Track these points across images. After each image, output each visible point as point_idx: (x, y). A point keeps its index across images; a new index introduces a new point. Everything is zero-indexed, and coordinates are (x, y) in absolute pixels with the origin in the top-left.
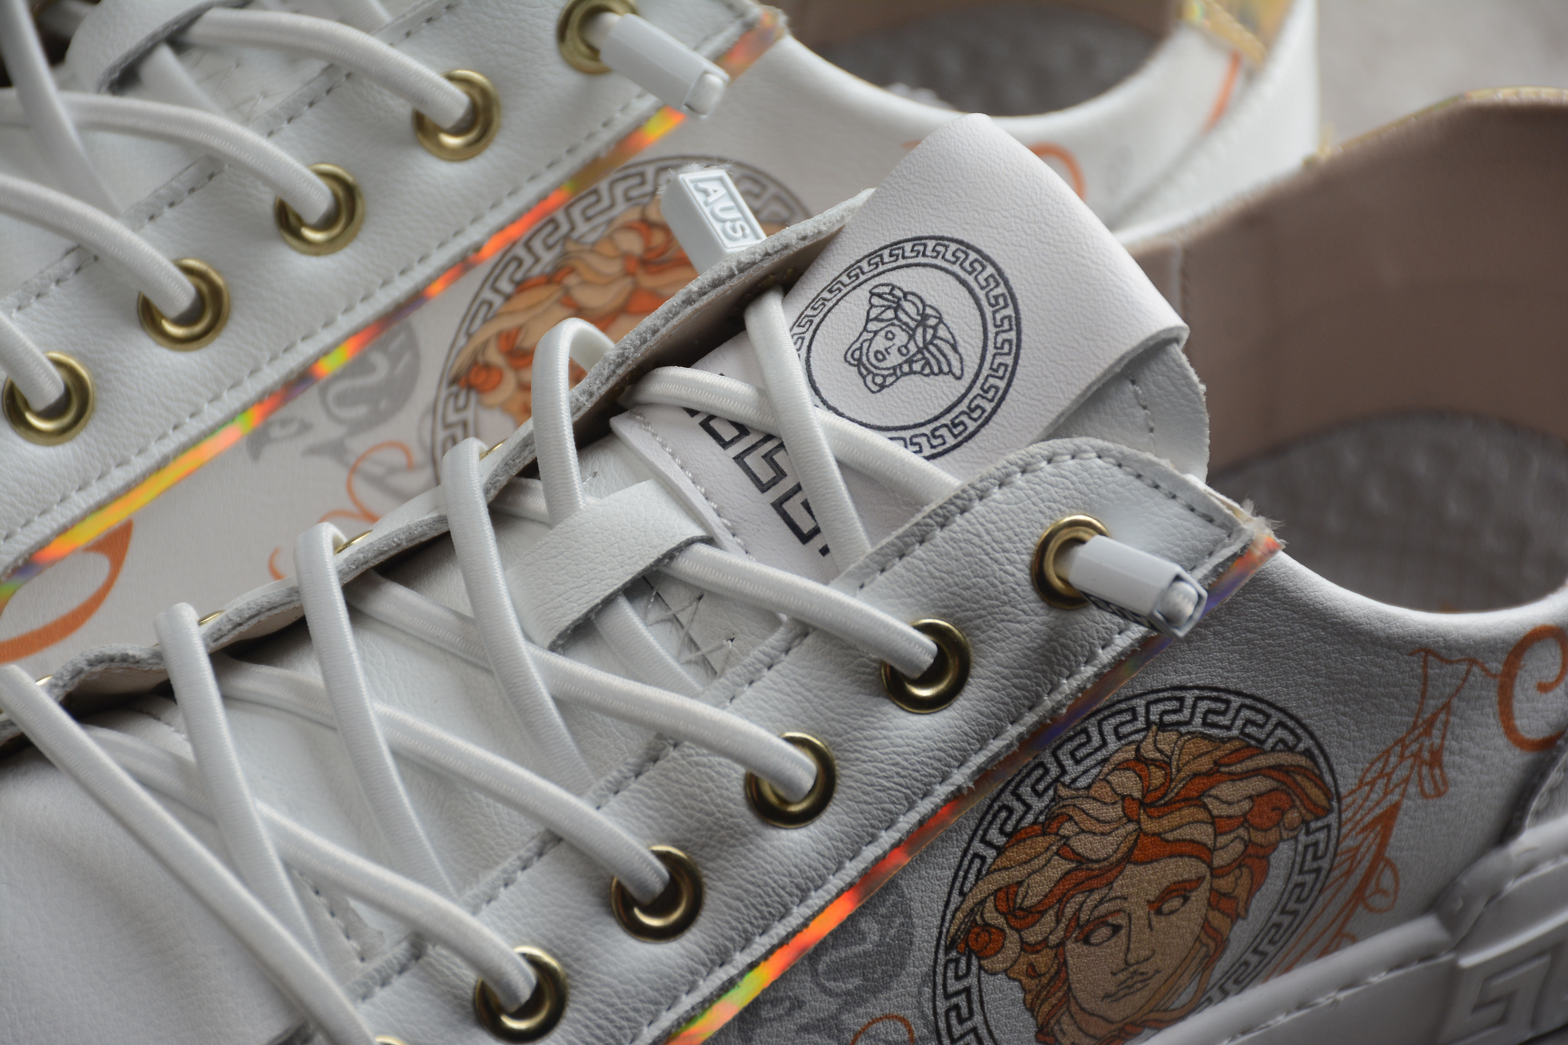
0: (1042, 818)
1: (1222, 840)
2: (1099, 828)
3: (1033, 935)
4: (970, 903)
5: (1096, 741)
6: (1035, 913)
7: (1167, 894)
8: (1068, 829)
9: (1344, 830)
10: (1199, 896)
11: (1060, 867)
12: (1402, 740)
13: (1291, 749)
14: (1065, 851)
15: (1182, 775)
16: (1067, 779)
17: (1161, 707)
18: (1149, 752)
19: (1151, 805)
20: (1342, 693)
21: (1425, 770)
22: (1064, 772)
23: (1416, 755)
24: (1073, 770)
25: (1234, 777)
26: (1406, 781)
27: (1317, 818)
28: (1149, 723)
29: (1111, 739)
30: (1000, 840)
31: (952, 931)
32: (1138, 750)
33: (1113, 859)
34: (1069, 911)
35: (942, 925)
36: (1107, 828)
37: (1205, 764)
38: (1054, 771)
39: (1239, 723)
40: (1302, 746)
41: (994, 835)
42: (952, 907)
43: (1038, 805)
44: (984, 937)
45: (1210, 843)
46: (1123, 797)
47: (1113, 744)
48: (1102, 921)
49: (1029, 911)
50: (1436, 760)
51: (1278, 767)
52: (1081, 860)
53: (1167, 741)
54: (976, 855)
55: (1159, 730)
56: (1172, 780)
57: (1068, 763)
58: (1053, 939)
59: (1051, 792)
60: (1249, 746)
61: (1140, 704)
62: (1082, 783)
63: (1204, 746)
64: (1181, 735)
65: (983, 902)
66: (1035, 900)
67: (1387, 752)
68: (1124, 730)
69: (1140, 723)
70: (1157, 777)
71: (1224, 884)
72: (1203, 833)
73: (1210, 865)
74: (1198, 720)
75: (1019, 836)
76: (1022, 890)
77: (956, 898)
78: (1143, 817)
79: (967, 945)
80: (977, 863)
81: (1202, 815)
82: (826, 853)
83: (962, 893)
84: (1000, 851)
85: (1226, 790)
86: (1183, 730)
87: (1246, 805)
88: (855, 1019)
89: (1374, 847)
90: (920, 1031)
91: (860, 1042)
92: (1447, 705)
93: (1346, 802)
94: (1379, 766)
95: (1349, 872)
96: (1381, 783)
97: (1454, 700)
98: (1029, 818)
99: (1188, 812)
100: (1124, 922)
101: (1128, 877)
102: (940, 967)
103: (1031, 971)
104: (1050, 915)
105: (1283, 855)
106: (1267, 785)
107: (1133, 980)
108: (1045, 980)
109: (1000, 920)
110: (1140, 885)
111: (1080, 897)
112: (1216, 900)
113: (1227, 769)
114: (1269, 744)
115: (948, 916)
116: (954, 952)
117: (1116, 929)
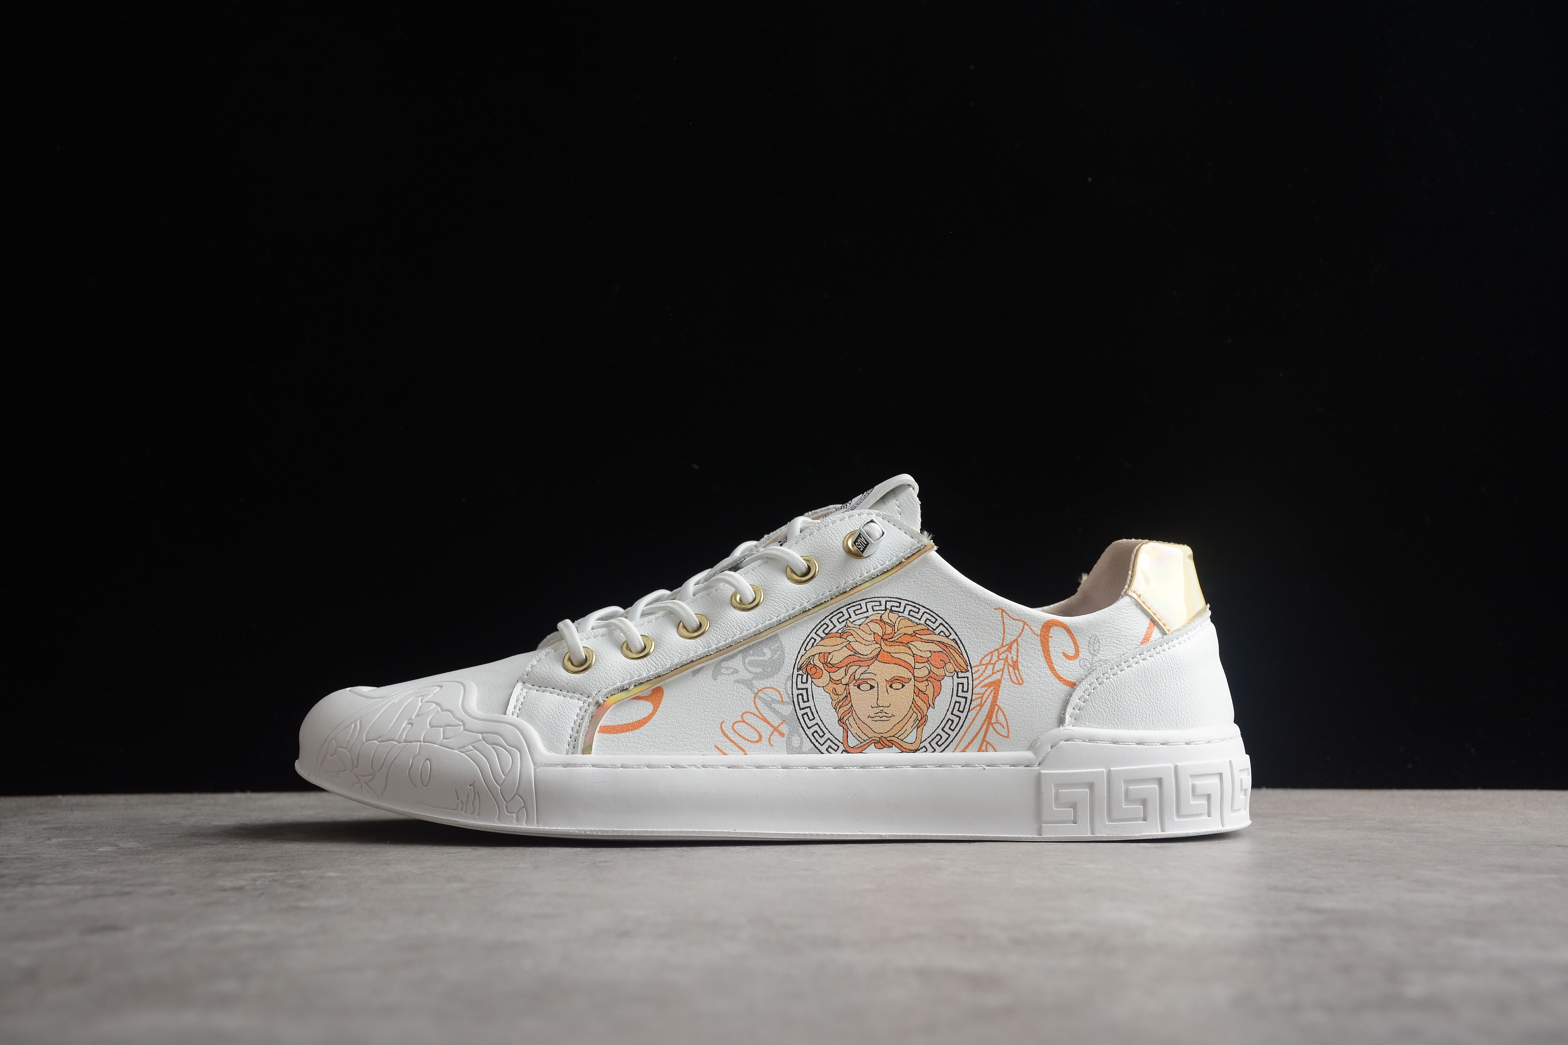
0: (840, 631)
1: (918, 666)
2: (864, 642)
3: (836, 676)
4: (808, 654)
5: (864, 609)
6: (836, 667)
7: (895, 679)
8: (850, 638)
9: (975, 683)
10: (910, 686)
11: (846, 652)
12: (998, 650)
13: (947, 637)
14: (848, 645)
15: (899, 632)
16: (851, 620)
17: (892, 604)
18: (885, 618)
19: (886, 640)
20: (967, 618)
21: (1011, 669)
22: (850, 617)
23: (1006, 660)
24: (854, 617)
25: (922, 640)
26: (1003, 670)
27: (962, 672)
28: (886, 610)
29: (870, 610)
30: (823, 635)
31: (801, 663)
32: (881, 617)
33: (870, 656)
34: (851, 671)
35: (796, 660)
36: (867, 643)
37: (910, 631)
38: (847, 616)
39: (924, 619)
40: (951, 637)
41: (820, 632)
42: (801, 654)
43: (839, 626)
44: (814, 670)
45: (913, 665)
46: (874, 633)
47: (871, 612)
48: (865, 681)
49: (833, 665)
50: (1015, 665)
51: (943, 643)
52: (856, 653)
53: (894, 617)
54: (812, 638)
55: (890, 612)
56: (895, 633)
57: (852, 614)
58: (844, 681)
59: (845, 623)
60: (928, 629)
61: (883, 601)
62: (858, 623)
63: (910, 624)
64: (899, 617)
65: (814, 656)
66: (836, 662)
67: (992, 653)
68: (875, 608)
69: (883, 607)
70: (889, 630)
71: (922, 686)
72: (910, 660)
73: (913, 674)
74: (906, 612)
75: (830, 635)
76: (830, 656)
77: (803, 652)
78: (883, 644)
79: (807, 671)
80: (813, 641)
81: (909, 652)
82: (752, 618)
83: (805, 650)
84: (822, 639)
85: (918, 644)
86: (900, 614)
87: (929, 654)
88: (758, 684)
89: (991, 697)
90: (786, 699)
91: (760, 694)
92: (1016, 640)
93: (974, 670)
94: (988, 658)
95: (981, 705)
96: (990, 667)
97: (1019, 639)
98: (835, 630)
99: (903, 649)
100: (876, 686)
101: (876, 667)
102: (795, 677)
103: (835, 691)
104: (842, 671)
105: (948, 684)
106: (938, 649)
107: (881, 714)
108: (841, 698)
109: (821, 666)
110: (882, 672)
111: (855, 668)
112: (918, 692)
113: (919, 636)
114: (937, 632)
115: (799, 657)
116: (801, 672)
117: (872, 687)
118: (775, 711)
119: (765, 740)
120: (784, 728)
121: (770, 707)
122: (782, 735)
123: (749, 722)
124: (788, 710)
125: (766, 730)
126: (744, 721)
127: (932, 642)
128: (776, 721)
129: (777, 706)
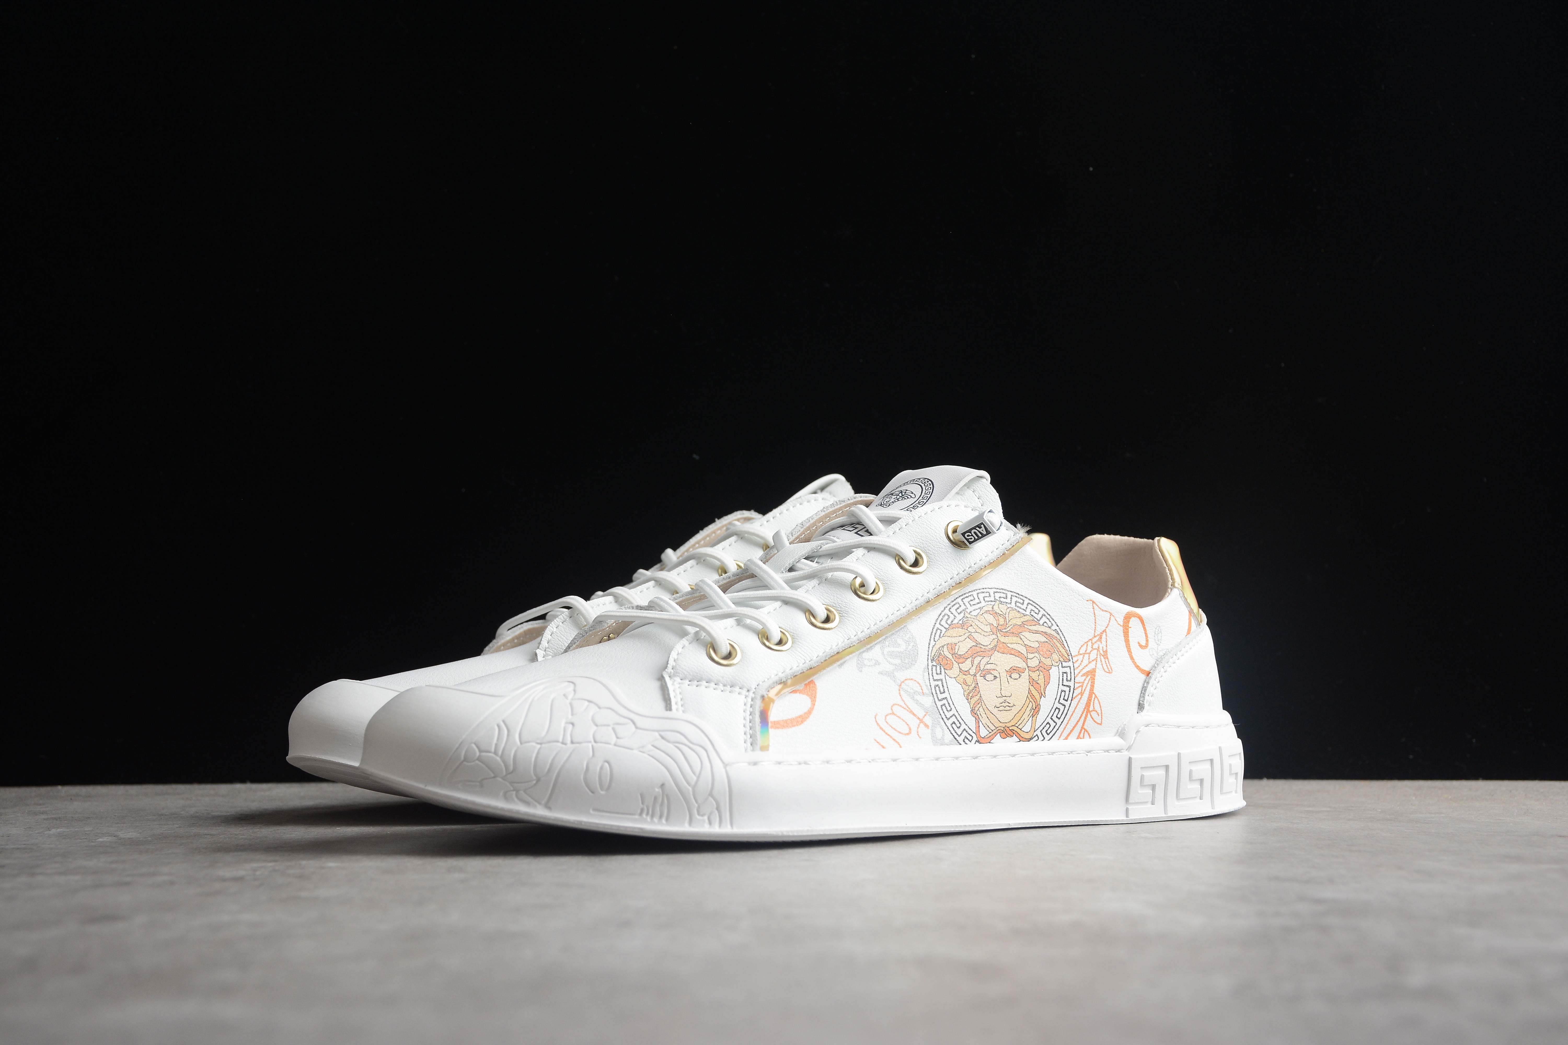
0: (960, 622)
1: (1030, 656)
2: (982, 633)
3: (964, 667)
4: (937, 646)
6: (963, 658)
7: (1013, 670)
8: (970, 629)
9: (1076, 672)
10: (1025, 676)
11: (970, 643)
12: (1091, 640)
13: (1050, 628)
14: (971, 638)
15: (1010, 623)
16: (968, 611)
17: (1000, 595)
18: (996, 610)
19: (1001, 631)
20: (1064, 609)
21: (1103, 658)
22: (967, 608)
23: (1098, 649)
24: (970, 608)
25: (1030, 631)
26: (1096, 659)
27: (1065, 662)
28: (995, 601)
29: (982, 601)
31: (933, 655)
32: (993, 607)
33: (990, 647)
34: (976, 661)
35: (928, 651)
36: (985, 634)
37: (1019, 622)
38: (963, 607)
39: (1029, 610)
40: (1054, 628)
41: (943, 623)
42: (931, 645)
43: (958, 617)
44: (945, 661)
45: (1026, 655)
46: (990, 624)
47: (983, 603)
48: (989, 672)
49: (960, 656)
50: (1105, 655)
51: (1047, 634)
52: (978, 644)
53: (1003, 608)
54: (938, 629)
55: (999, 603)
56: (1007, 624)
57: (968, 605)
58: (972, 672)
59: (963, 613)
60: (1034, 620)
61: (992, 592)
62: (974, 613)
63: (1018, 614)
64: (1008, 608)
65: (943, 647)
66: (962, 653)
67: (1086, 643)
68: (986, 599)
69: (993, 598)
70: (1001, 621)
71: (1034, 675)
72: (1023, 650)
73: (1026, 664)
74: (1013, 604)
75: (953, 626)
76: (957, 647)
77: (932, 643)
78: (999, 635)
79: (939, 662)
80: (939, 631)
81: (1021, 642)
83: (934, 640)
84: (947, 629)
85: (1027, 634)
86: (1008, 606)
87: (1037, 645)
88: (901, 675)
89: (1089, 686)
90: (926, 691)
91: (903, 685)
92: (1105, 631)
93: (1075, 659)
94: (1084, 648)
95: (1082, 694)
96: (1086, 656)
97: (1107, 629)
98: (956, 621)
99: (1015, 639)
100: (998, 676)
101: (997, 657)
102: (930, 668)
103: (965, 683)
104: (969, 661)
105: (1055, 673)
106: (1043, 639)
107: (1006, 705)
108: (971, 688)
109: (950, 656)
110: (1002, 662)
111: (979, 658)
112: (1032, 682)
113: (1027, 627)
114: (1041, 622)
115: (931, 649)
116: (934, 663)
117: (995, 677)
118: (917, 702)
119: (914, 732)
120: (928, 720)
121: (913, 698)
122: (927, 726)
123: (898, 714)
124: (928, 701)
125: (914, 722)
126: (893, 713)
127: (1037, 632)
128: (920, 713)
129: (918, 697)
